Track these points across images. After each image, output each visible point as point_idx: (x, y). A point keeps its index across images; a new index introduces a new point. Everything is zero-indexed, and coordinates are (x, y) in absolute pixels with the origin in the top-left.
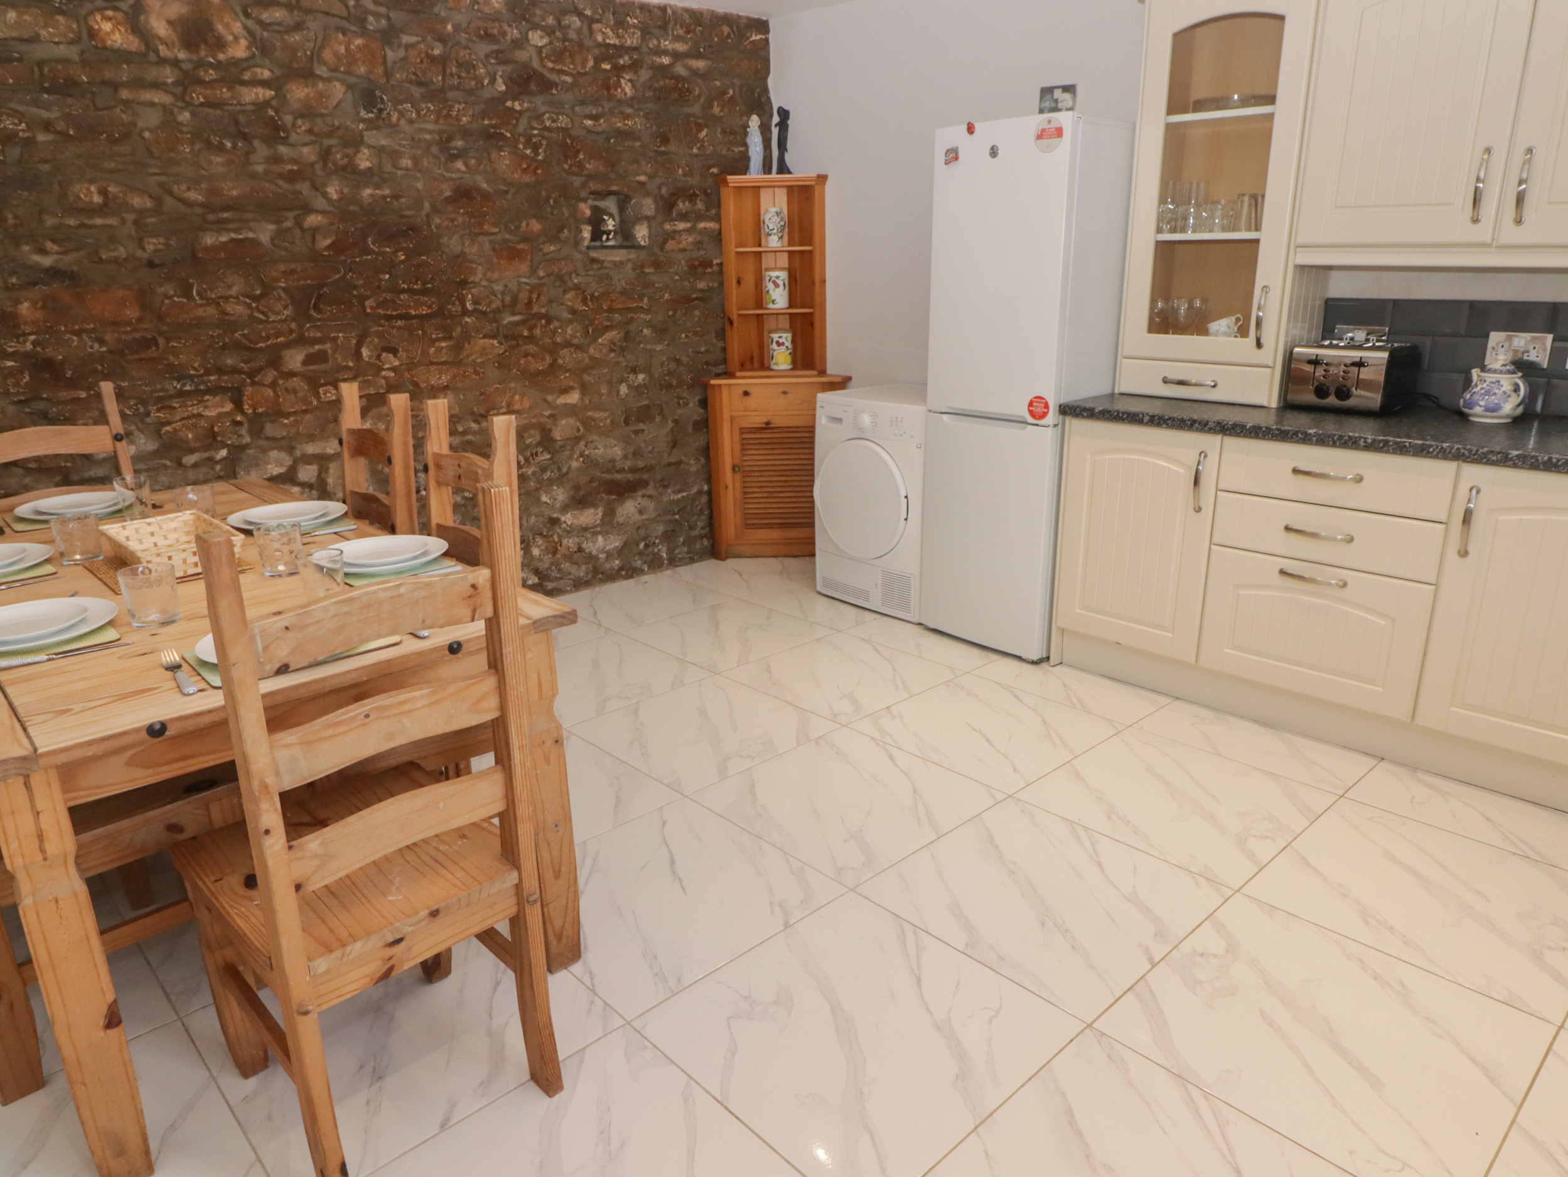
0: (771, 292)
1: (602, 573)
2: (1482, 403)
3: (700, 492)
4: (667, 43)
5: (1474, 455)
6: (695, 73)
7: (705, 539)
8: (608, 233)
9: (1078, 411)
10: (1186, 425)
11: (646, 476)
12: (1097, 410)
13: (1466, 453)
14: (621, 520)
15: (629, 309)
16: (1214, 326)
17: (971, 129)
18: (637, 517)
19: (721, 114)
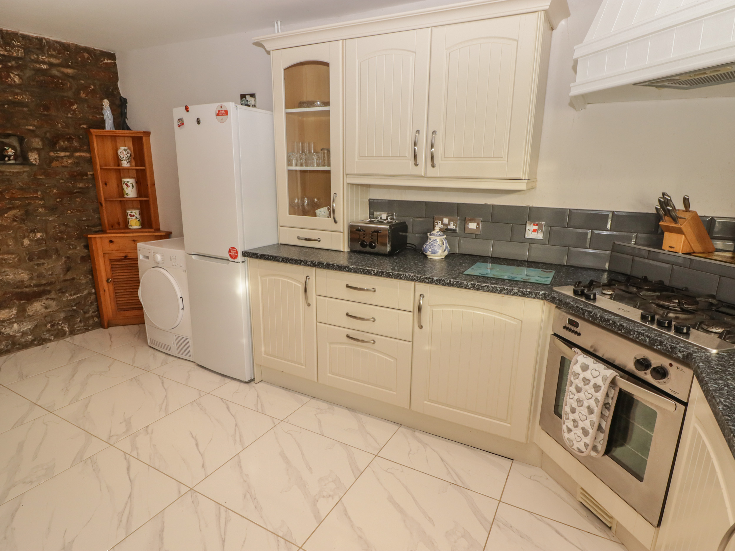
0: (125, 189)
1: (19, 344)
2: (430, 250)
3: (90, 294)
4: (44, 57)
5: (419, 279)
6: (67, 75)
7: (95, 318)
8: (9, 156)
9: (251, 255)
10: (298, 263)
11: (48, 288)
12: (259, 255)
13: (416, 278)
14: (31, 314)
15: (27, 198)
16: (318, 211)
17: (187, 109)
18: (43, 310)
19: (87, 98)
